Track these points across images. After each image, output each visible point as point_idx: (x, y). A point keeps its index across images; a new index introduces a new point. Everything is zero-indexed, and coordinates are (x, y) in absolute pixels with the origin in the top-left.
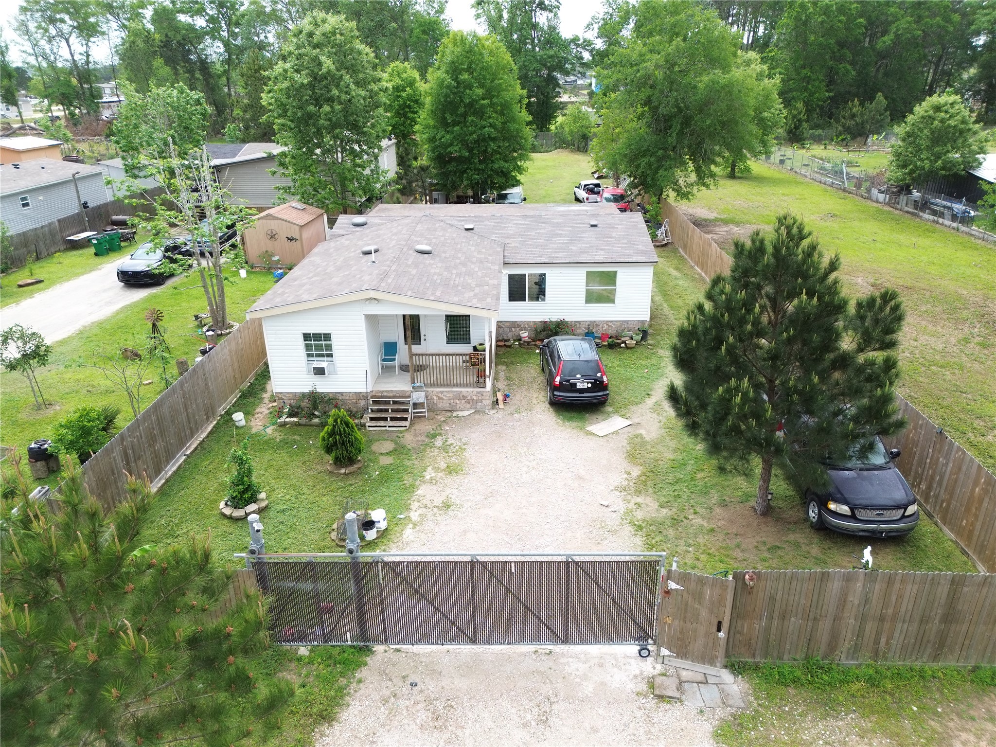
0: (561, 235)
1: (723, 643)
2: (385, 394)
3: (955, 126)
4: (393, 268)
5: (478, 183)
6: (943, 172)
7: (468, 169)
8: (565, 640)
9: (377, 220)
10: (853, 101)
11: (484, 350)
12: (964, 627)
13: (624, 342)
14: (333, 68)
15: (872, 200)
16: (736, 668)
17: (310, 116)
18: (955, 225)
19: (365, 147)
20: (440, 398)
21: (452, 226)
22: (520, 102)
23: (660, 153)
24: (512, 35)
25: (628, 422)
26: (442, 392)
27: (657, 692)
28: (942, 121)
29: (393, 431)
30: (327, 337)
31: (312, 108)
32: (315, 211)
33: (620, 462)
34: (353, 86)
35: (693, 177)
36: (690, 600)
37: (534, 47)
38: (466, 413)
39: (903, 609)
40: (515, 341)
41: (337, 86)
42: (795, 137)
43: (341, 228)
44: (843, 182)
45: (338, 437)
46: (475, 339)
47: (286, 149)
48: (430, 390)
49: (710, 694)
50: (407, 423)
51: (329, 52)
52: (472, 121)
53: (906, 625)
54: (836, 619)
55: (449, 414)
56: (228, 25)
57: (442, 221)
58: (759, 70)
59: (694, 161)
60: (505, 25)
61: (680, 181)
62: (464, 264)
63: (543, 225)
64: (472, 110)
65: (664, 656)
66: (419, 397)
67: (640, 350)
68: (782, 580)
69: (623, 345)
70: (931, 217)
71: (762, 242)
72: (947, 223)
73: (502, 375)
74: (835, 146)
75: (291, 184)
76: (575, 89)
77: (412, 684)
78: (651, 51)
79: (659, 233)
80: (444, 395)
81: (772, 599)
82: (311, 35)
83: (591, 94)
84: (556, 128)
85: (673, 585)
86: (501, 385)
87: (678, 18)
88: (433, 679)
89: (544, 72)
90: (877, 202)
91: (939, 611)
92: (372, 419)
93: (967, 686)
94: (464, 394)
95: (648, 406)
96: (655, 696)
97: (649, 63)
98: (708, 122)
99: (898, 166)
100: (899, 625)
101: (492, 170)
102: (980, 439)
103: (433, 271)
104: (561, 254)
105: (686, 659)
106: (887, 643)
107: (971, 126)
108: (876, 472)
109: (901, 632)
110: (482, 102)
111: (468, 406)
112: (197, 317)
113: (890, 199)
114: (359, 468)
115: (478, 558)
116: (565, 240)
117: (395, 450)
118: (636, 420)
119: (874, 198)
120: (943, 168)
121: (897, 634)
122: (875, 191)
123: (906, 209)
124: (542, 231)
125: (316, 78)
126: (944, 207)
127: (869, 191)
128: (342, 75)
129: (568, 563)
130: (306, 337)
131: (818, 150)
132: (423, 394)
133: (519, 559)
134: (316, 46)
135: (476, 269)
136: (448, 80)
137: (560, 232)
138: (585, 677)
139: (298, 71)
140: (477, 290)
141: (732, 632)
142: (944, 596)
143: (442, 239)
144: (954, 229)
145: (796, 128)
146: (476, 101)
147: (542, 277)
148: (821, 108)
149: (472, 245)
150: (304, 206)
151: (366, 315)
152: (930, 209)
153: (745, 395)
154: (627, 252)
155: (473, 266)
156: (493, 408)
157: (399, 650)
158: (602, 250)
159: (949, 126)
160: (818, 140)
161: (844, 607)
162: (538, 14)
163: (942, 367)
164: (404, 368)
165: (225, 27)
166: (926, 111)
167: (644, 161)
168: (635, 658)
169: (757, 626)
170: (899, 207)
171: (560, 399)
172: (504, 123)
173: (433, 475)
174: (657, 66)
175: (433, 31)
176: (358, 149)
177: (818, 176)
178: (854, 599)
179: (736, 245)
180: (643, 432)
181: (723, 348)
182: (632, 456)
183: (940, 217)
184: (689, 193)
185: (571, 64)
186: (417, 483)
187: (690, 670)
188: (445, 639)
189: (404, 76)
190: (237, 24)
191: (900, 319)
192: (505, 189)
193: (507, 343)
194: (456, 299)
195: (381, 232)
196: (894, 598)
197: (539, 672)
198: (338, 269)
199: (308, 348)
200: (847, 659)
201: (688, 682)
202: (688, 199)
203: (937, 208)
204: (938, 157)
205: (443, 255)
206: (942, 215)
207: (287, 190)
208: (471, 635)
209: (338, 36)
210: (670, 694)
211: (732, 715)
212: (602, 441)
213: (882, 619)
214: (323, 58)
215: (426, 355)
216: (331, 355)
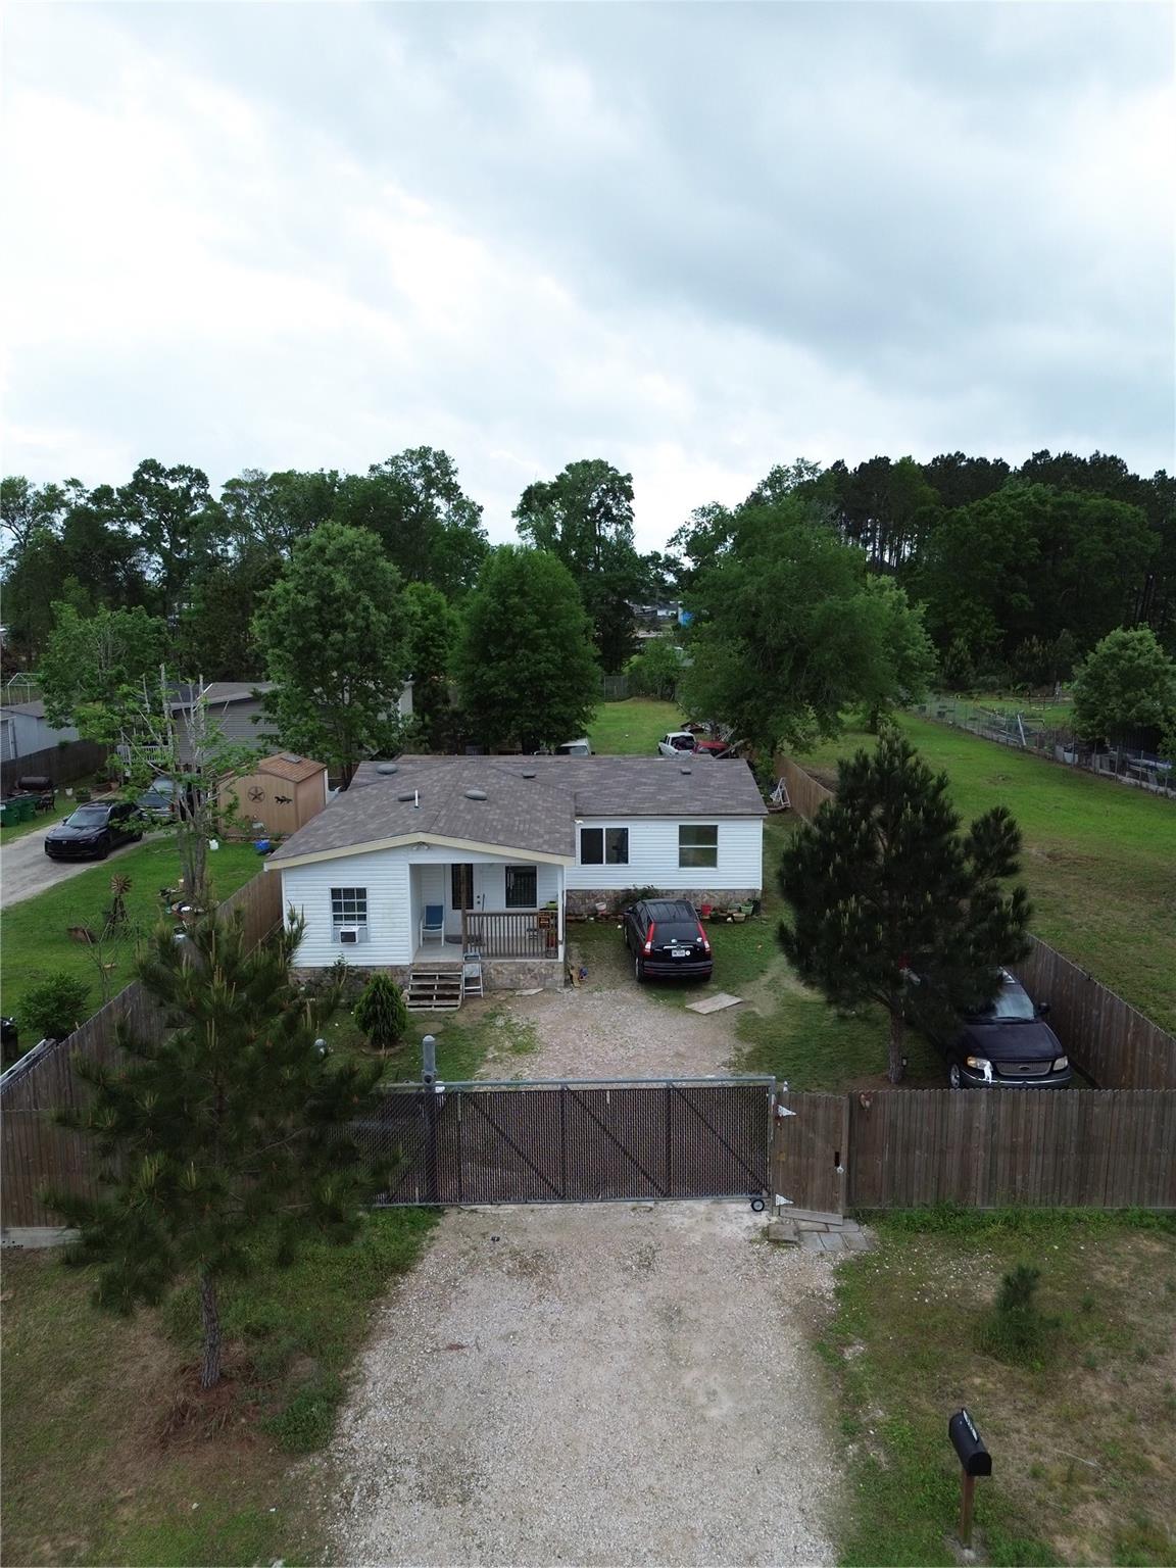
0: (645, 784)
1: (843, 1181)
2: (429, 968)
3: (1147, 667)
4: (443, 813)
5: (529, 733)
6: (1140, 724)
7: (516, 714)
8: (667, 1195)
9: (410, 767)
10: (1030, 639)
11: (557, 909)
12: (1104, 1157)
13: (731, 915)
14: (348, 588)
15: (1058, 762)
16: (859, 1216)
17: (314, 645)
18: (1162, 789)
19: (381, 686)
20: (499, 972)
21: (506, 773)
22: (585, 632)
23: (770, 694)
24: (568, 551)
25: (739, 1000)
26: (502, 964)
27: (772, 1237)
28: (1131, 659)
29: (440, 1012)
30: (362, 893)
31: (318, 636)
32: (311, 764)
33: (727, 1039)
34: (373, 610)
35: (814, 726)
36: (803, 1128)
37: (597, 568)
38: (533, 992)
39: (1034, 1136)
40: (589, 916)
41: (352, 610)
42: (956, 683)
43: (363, 777)
44: (1020, 740)
45: (379, 1007)
46: (542, 900)
47: (279, 687)
48: (487, 961)
49: (833, 1240)
50: (459, 1003)
51: (344, 569)
52: (524, 655)
53: (1041, 1158)
54: (965, 1151)
55: (511, 993)
56: (173, 534)
57: (493, 768)
58: (895, 597)
59: (816, 707)
60: (559, 538)
61: (798, 730)
62: (528, 812)
63: (623, 773)
64: (524, 641)
65: (780, 1206)
66: (472, 969)
67: (751, 925)
68: (900, 1102)
69: (729, 919)
70: (1133, 781)
71: (865, 758)
72: (1153, 787)
73: (575, 952)
74: (1013, 696)
75: (278, 732)
76: (654, 624)
77: (493, 1239)
78: (751, 573)
79: (774, 796)
80: (504, 969)
81: (893, 1126)
82: (322, 549)
83: (677, 627)
84: (631, 669)
85: (784, 1112)
86: (576, 962)
87: (782, 535)
88: (516, 1235)
89: (613, 599)
90: (1064, 763)
91: (1073, 1138)
92: (413, 998)
93: (1114, 1229)
94: (530, 966)
95: (762, 984)
96: (770, 1241)
97: (749, 586)
98: (827, 657)
99: (1083, 717)
100: (1033, 1157)
101: (549, 716)
102: (1165, 1013)
103: (490, 817)
104: (647, 805)
105: (805, 1207)
106: (1023, 1179)
107: (1169, 666)
108: (1021, 1026)
109: (1037, 1167)
110: (537, 631)
111: (535, 983)
112: (164, 893)
113: (1079, 760)
114: (402, 1050)
115: (570, 1086)
116: (652, 789)
117: (445, 1031)
118: (748, 999)
119: (1061, 759)
120: (1140, 719)
121: (1032, 1170)
122: (1060, 750)
123: (1101, 771)
124: (621, 779)
125: (326, 600)
126: (1147, 766)
127: (1053, 751)
128: (359, 598)
129: (668, 1090)
130: (335, 893)
131: (992, 703)
132: (478, 966)
133: (615, 1086)
134: (328, 563)
135: (543, 817)
136: (493, 604)
137: (644, 780)
138: (691, 1230)
139: (303, 592)
140: (547, 837)
141: (853, 1170)
142: (1075, 1117)
143: (497, 786)
144: (1161, 794)
145: (959, 672)
146: (530, 631)
147: (624, 833)
148: (992, 648)
149: (535, 794)
150: (299, 758)
151: (411, 865)
152: (1130, 770)
153: (853, 916)
154: (729, 803)
155: (539, 814)
156: (565, 987)
157: (474, 1211)
158: (697, 800)
159: (1140, 666)
160: (990, 689)
161: (970, 1135)
162: (603, 525)
163: (1124, 941)
164: (452, 940)
165: (167, 536)
166: (1109, 649)
167: (748, 705)
168: (748, 1213)
169: (880, 1163)
170: (1092, 769)
171: (652, 972)
172: (565, 658)
173: (497, 1054)
174: (759, 591)
175: (462, 545)
176: (374, 688)
177: (988, 733)
178: (980, 1125)
179: (841, 763)
180: (757, 1010)
181: (831, 869)
182: (742, 1033)
183: (1144, 780)
184: (809, 745)
185: (648, 588)
186: (478, 1062)
187: (808, 1218)
188: (529, 1197)
189: (427, 600)
190: (186, 533)
191: (1016, 839)
192: (566, 742)
193: (579, 918)
194: (523, 844)
195: (418, 780)
196: (1022, 1122)
197: (639, 1227)
198: (372, 817)
199: (336, 907)
200: (983, 1205)
201: (806, 1231)
202: (809, 752)
203: (1139, 769)
204: (1130, 704)
205: (501, 802)
206: (1145, 778)
207: (272, 739)
208: (560, 1187)
209: (358, 552)
210: (787, 1238)
211: (855, 1257)
212: (706, 1020)
213: (1013, 1150)
214: (337, 577)
215: (485, 915)
216: (364, 917)
